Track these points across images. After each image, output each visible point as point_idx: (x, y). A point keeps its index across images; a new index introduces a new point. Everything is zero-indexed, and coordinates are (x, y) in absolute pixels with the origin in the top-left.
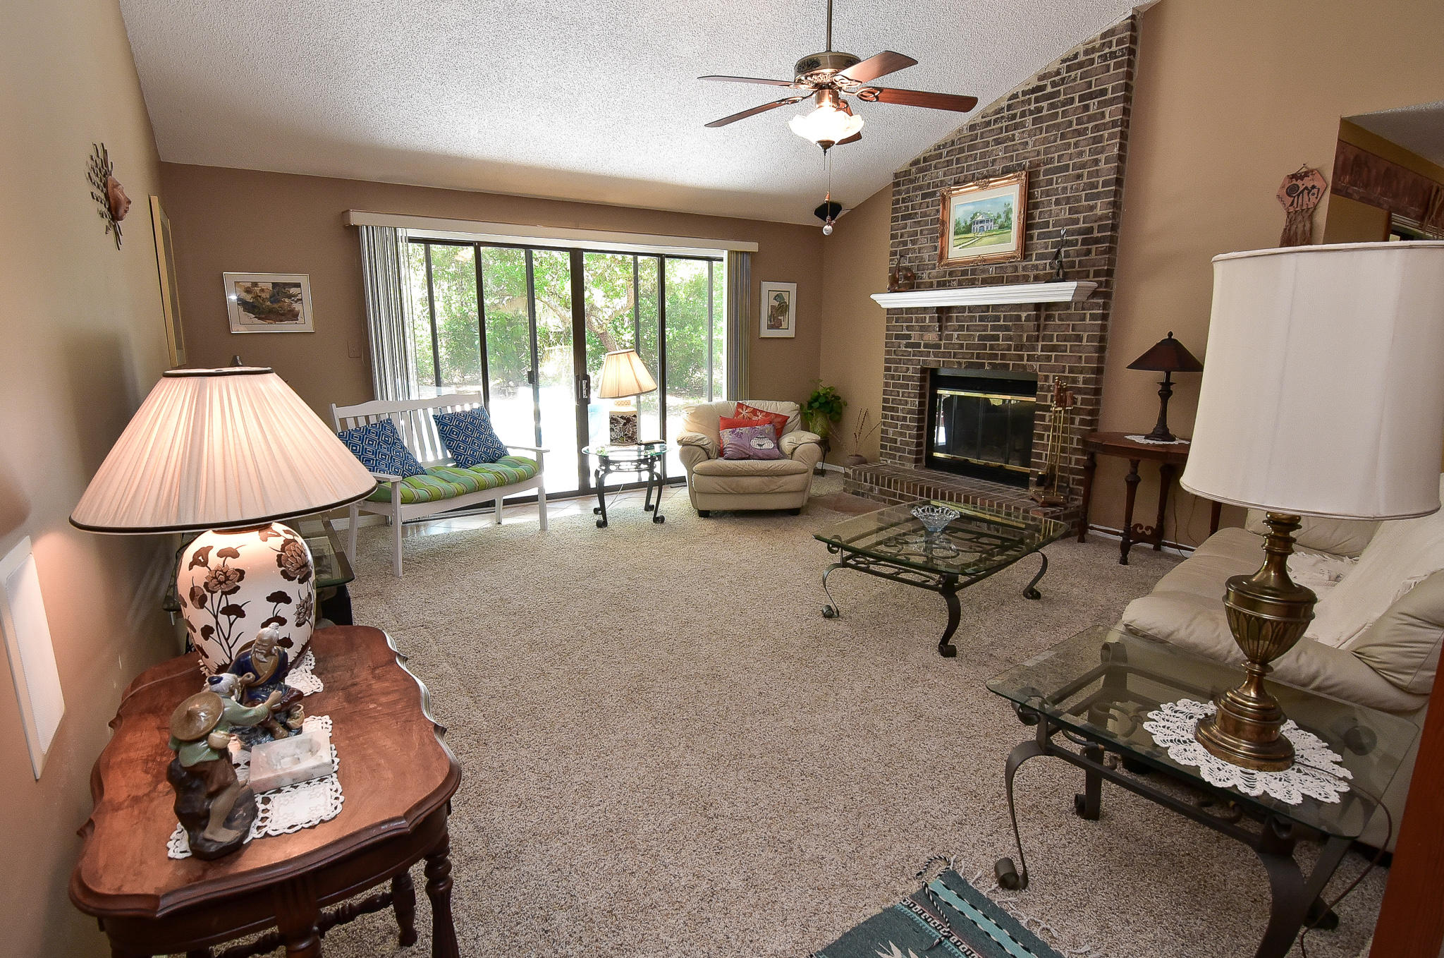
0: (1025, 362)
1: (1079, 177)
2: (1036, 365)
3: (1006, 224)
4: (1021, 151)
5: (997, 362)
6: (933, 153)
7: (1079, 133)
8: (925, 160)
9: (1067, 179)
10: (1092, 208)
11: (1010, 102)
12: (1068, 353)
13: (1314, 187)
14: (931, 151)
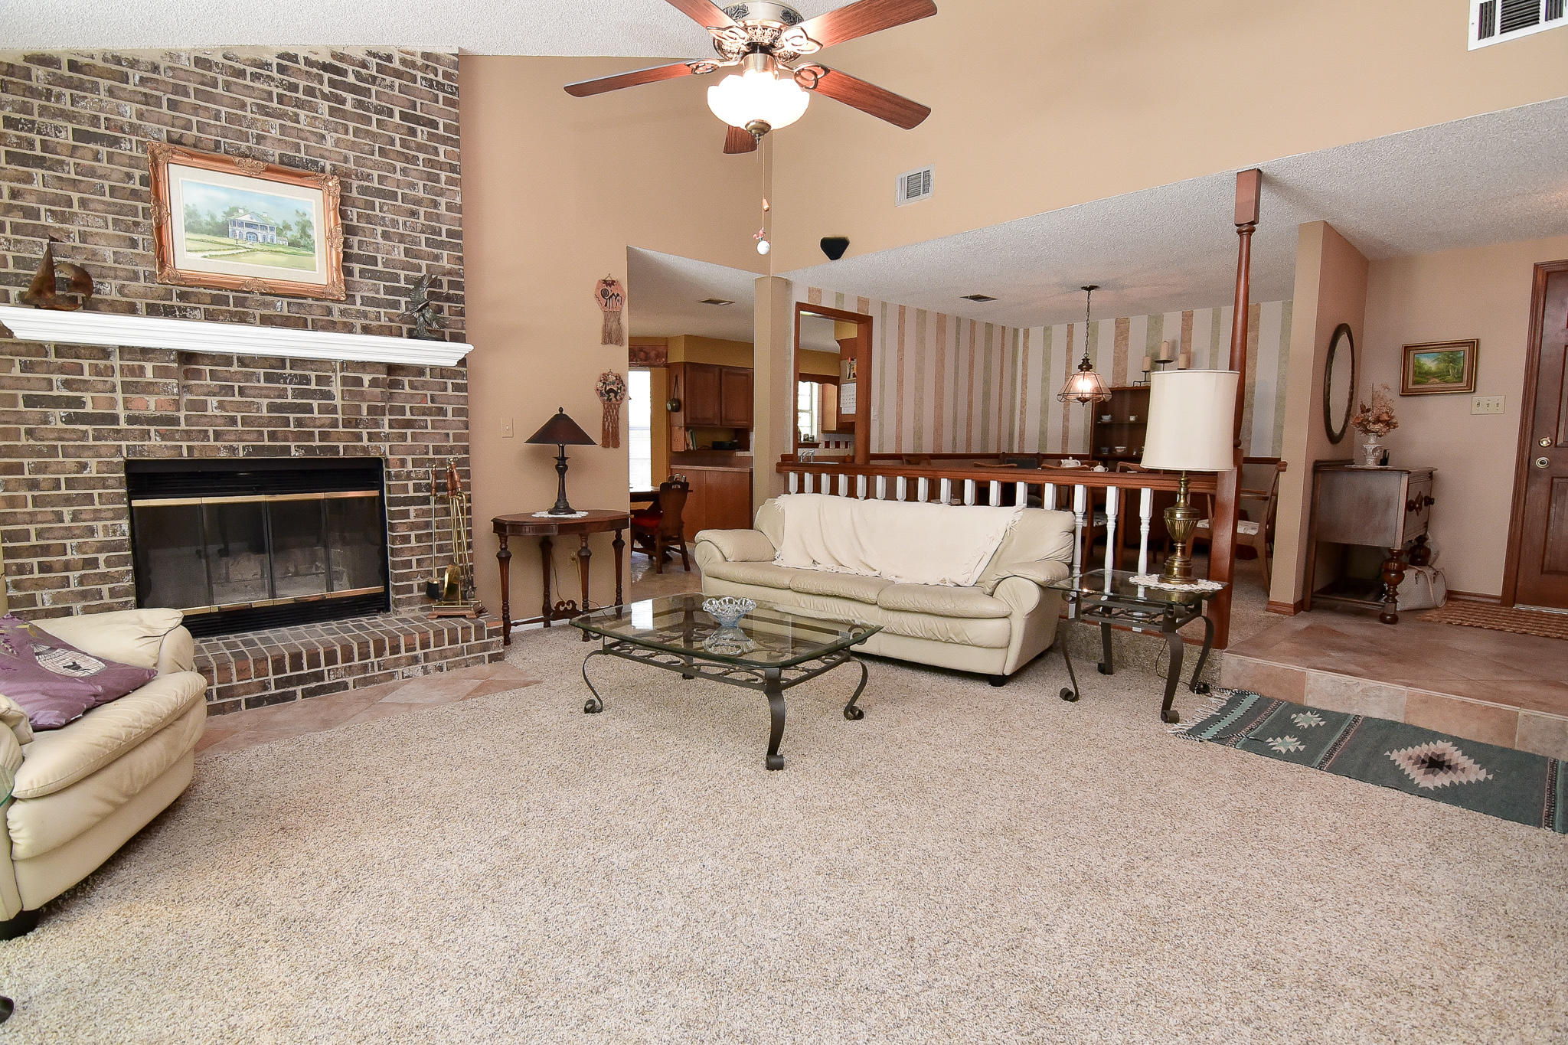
0: (365, 442)
1: (413, 214)
2: (385, 446)
3: (302, 242)
4: (314, 144)
5: (314, 444)
6: (99, 63)
7: (408, 159)
8: (73, 66)
9: (397, 210)
10: (437, 258)
11: (285, 63)
12: (430, 430)
13: (618, 295)
14: (92, 57)
